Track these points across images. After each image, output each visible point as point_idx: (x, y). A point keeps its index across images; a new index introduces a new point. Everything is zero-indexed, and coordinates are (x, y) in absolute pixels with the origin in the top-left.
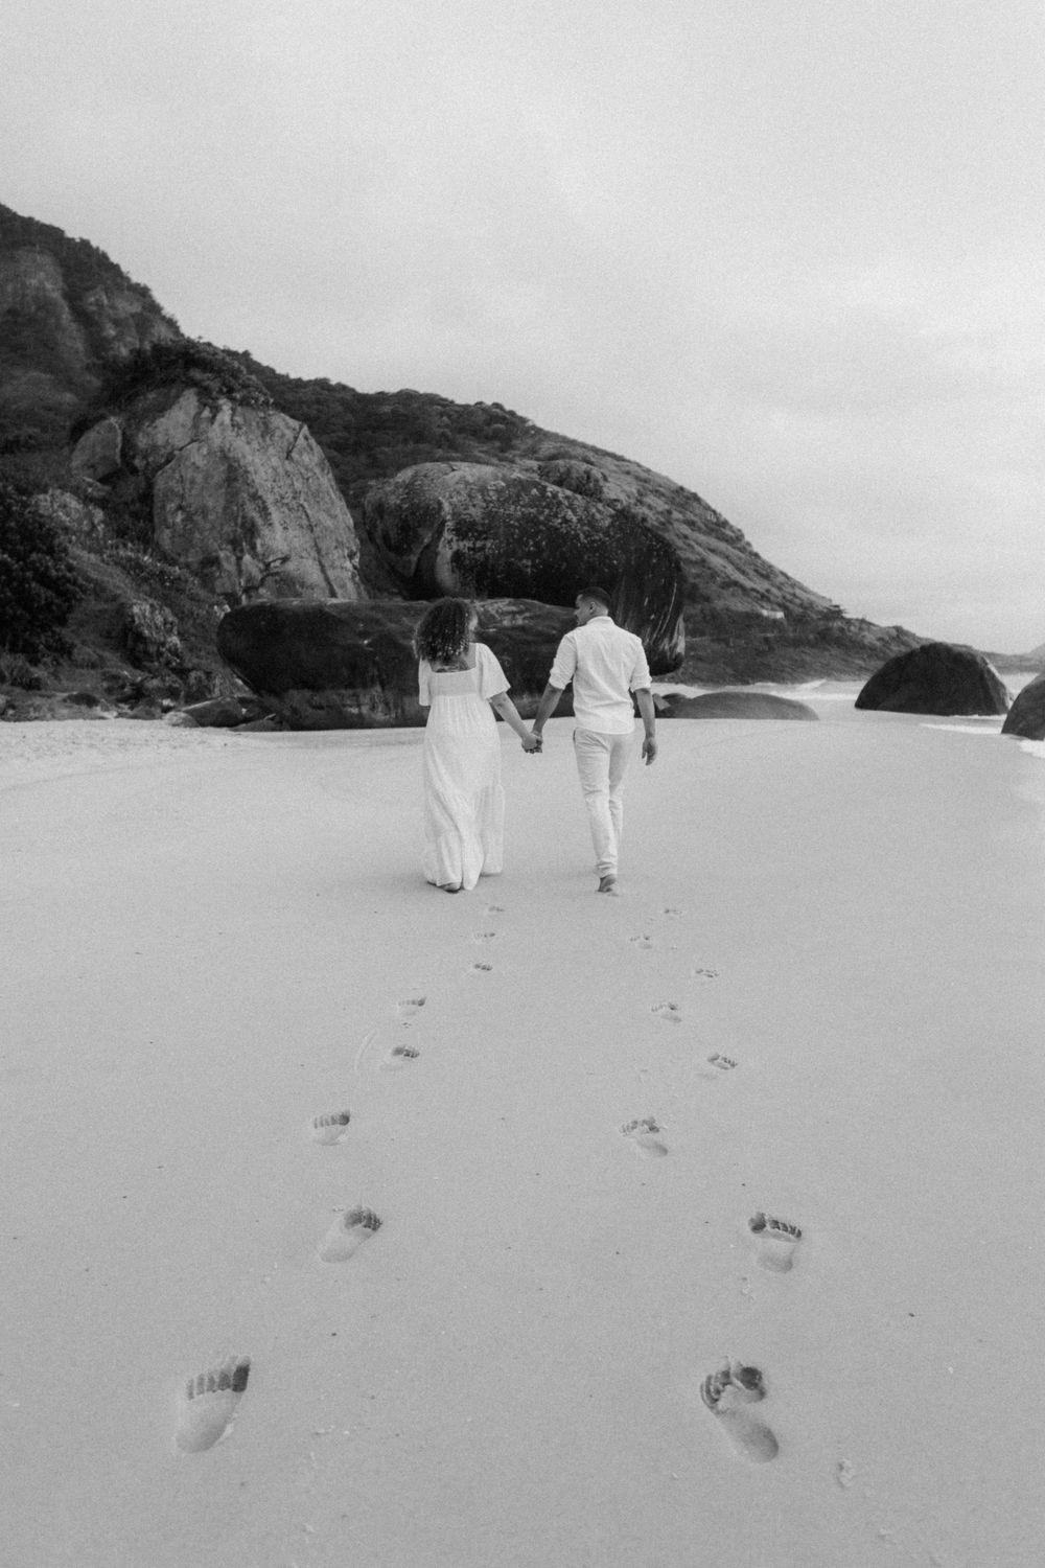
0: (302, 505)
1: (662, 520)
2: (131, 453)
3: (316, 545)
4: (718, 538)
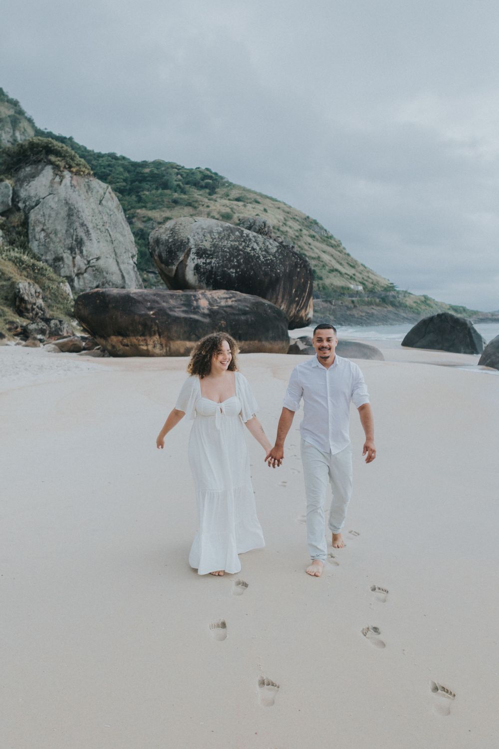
0: (107, 229)
1: (297, 234)
2: (17, 200)
3: (115, 251)
4: (328, 245)
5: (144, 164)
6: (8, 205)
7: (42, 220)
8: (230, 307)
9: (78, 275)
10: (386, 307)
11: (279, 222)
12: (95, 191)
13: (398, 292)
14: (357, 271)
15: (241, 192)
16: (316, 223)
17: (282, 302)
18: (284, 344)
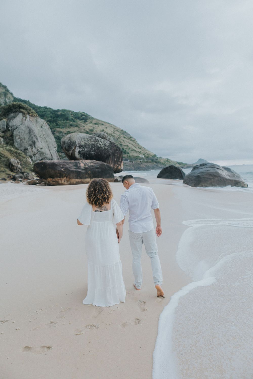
0: (45, 137)
1: (119, 137)
2: (8, 127)
3: (48, 145)
4: (130, 140)
5: (58, 111)
6: (5, 128)
7: (19, 134)
8: (92, 166)
9: (34, 155)
10: (153, 163)
11: (112, 132)
12: (39, 123)
13: (157, 158)
14: (142, 150)
15: (96, 121)
16: (126, 132)
17: (112, 163)
18: (112, 179)
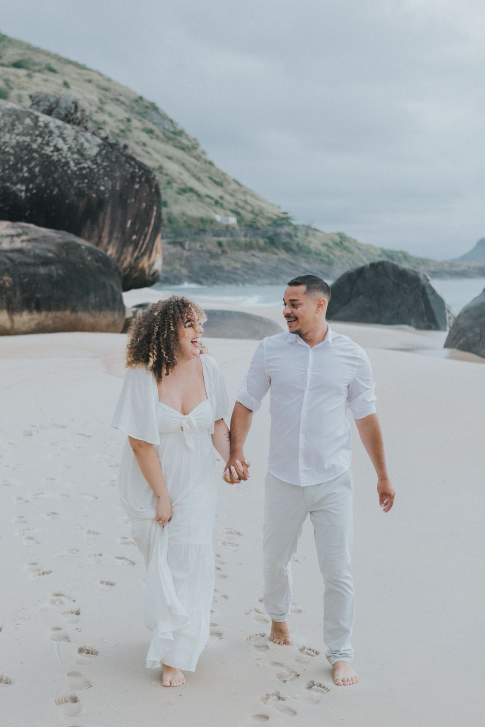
8: (20, 251)
10: (276, 254)
11: (91, 105)
13: (296, 228)
14: (226, 192)
15: (22, 51)
16: (155, 109)
17: (109, 243)
18: (117, 316)
